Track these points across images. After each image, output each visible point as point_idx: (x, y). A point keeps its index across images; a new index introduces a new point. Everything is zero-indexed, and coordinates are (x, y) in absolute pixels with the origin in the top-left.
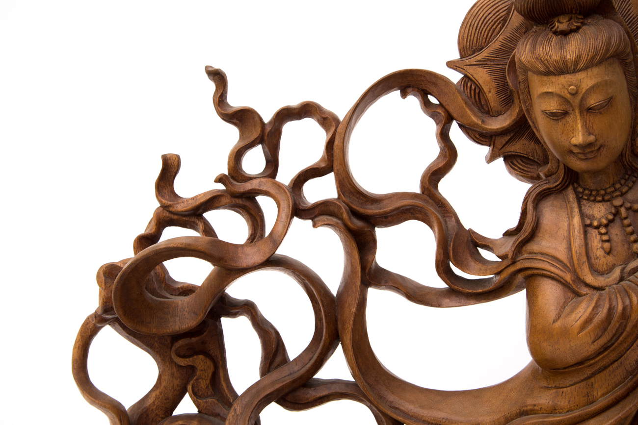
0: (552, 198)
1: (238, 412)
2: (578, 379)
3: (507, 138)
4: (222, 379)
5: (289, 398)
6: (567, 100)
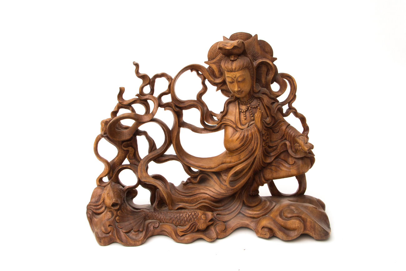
0: (232, 103)
1: (142, 164)
2: (237, 154)
3: (221, 85)
4: (137, 154)
5: (157, 160)
6: (233, 79)
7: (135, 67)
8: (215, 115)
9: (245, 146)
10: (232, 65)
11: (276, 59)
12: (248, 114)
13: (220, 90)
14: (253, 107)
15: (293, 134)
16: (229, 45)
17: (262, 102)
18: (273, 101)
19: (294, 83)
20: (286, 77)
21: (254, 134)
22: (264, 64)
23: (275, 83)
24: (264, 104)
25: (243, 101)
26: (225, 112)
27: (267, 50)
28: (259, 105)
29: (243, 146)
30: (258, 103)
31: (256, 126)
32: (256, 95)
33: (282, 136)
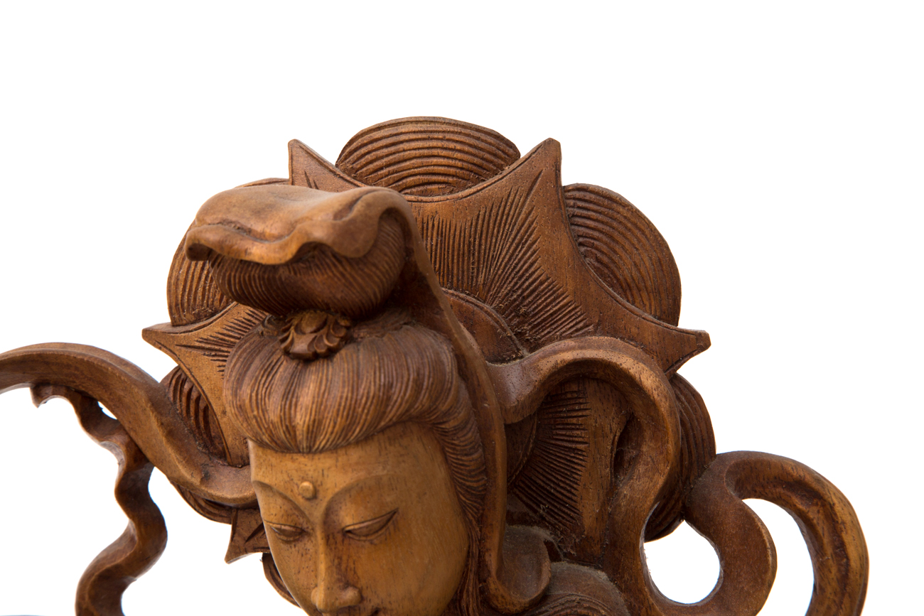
11: (699, 342)
20: (780, 490)
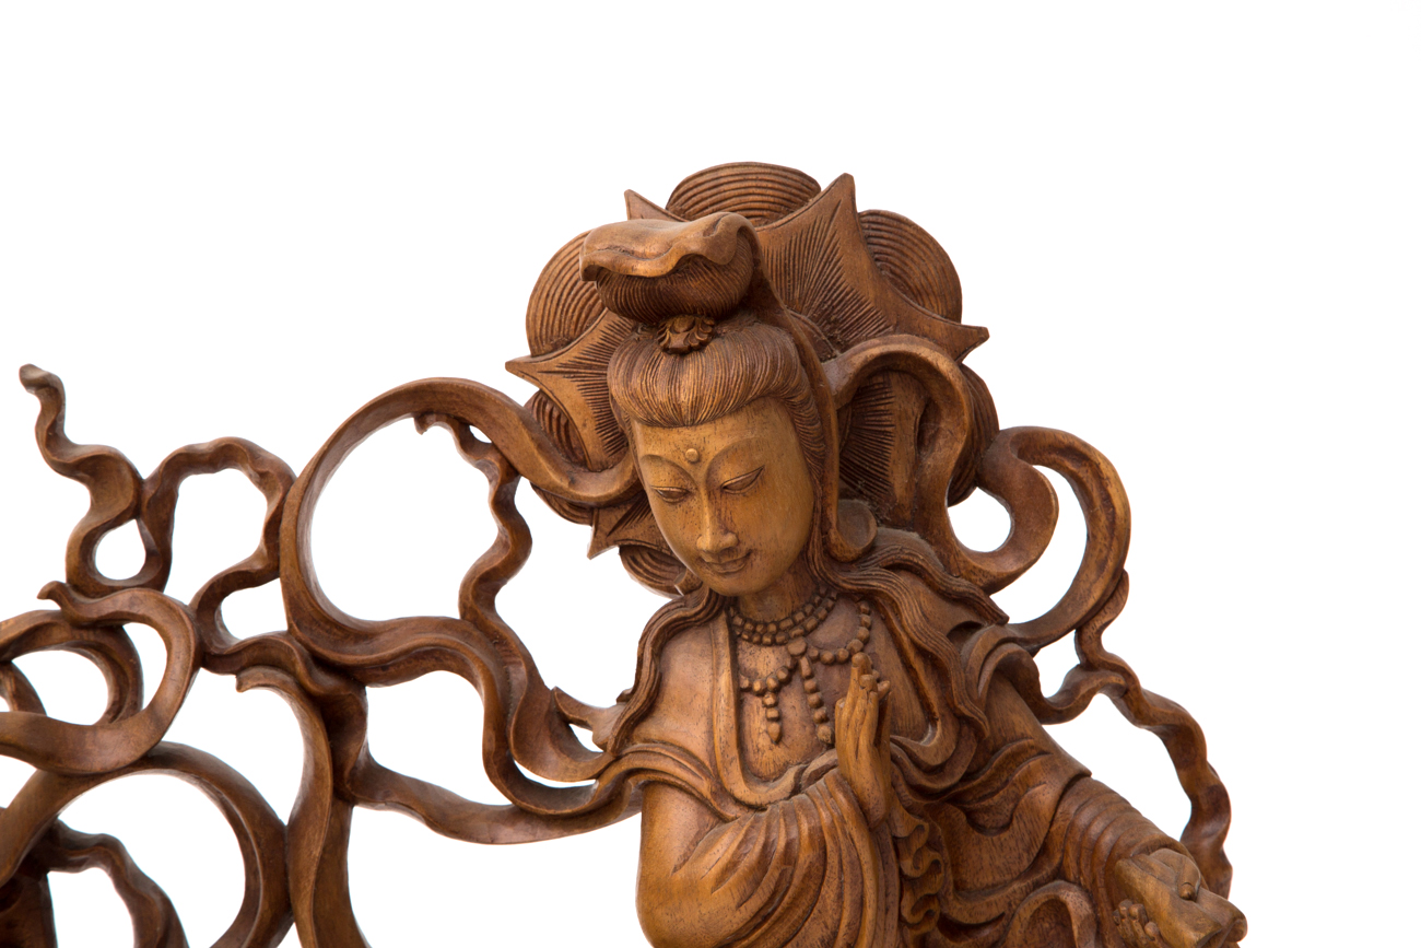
0: (689, 636)
6: (683, 472)
7: (33, 405)
8: (585, 716)
9: (779, 919)
10: (673, 380)
12: (792, 703)
13: (616, 550)
14: (828, 656)
15: (1108, 838)
16: (652, 248)
17: (886, 620)
18: (965, 616)
19: (1112, 490)
21: (834, 838)
22: (902, 372)
23: (978, 493)
24: (905, 638)
25: (759, 616)
26: (642, 695)
27: (916, 279)
28: (866, 641)
29: (765, 919)
30: (863, 632)
31: (846, 783)
32: (848, 580)
33: (1035, 851)
